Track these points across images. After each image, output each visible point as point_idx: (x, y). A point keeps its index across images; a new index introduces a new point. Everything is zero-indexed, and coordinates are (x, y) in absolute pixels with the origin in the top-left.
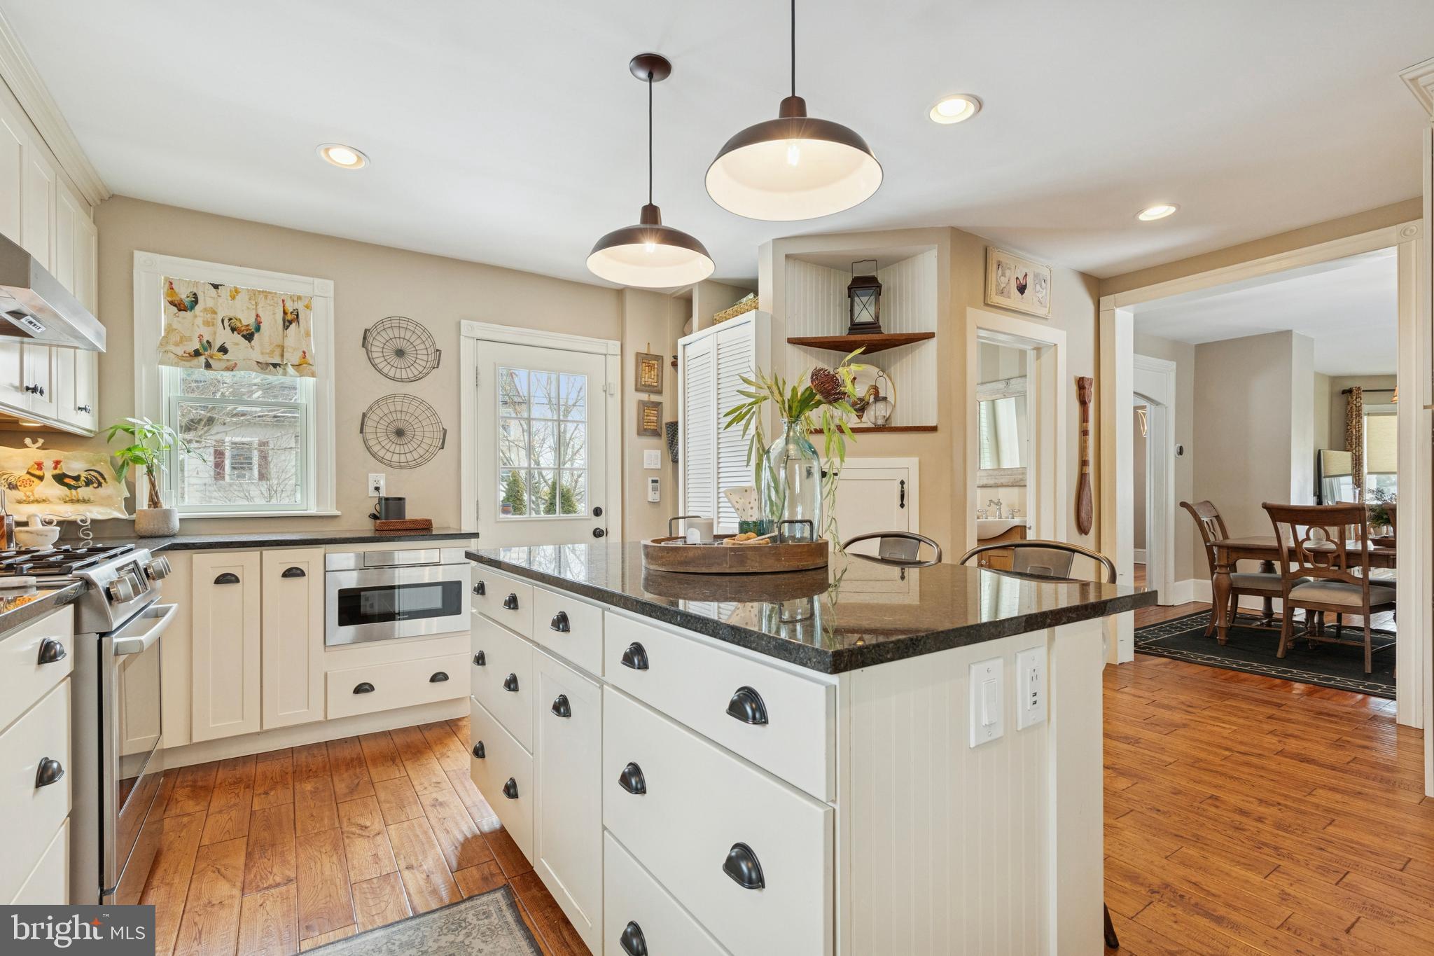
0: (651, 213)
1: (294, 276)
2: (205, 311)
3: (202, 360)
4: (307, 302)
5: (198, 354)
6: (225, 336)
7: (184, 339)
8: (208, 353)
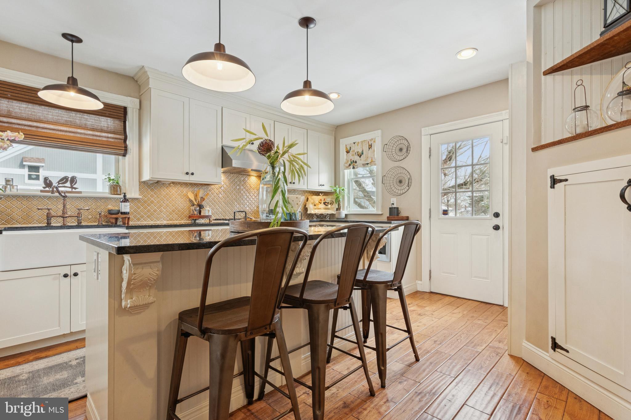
1: (369, 133)
2: (352, 152)
3: (352, 166)
4: (374, 140)
5: (350, 165)
6: (356, 158)
7: (348, 161)
8: (353, 164)
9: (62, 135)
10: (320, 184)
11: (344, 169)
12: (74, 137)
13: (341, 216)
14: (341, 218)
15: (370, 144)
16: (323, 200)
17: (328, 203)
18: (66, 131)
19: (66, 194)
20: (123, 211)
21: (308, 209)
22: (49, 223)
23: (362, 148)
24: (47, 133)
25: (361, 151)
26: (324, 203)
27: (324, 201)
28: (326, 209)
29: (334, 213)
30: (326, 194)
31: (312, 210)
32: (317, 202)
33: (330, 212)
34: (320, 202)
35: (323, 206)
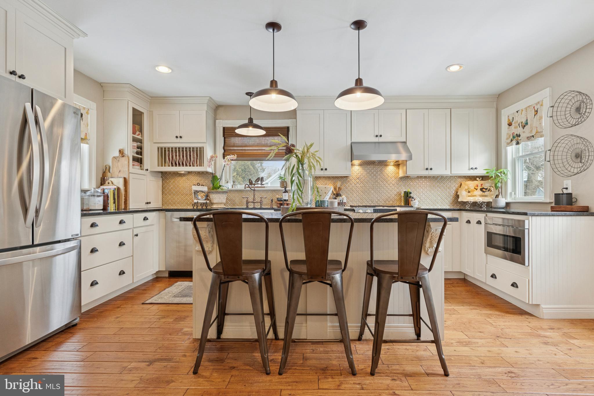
0: (359, 82)
1: (534, 95)
2: (515, 123)
3: (514, 142)
4: (541, 103)
5: (512, 141)
6: (519, 130)
7: (510, 136)
8: (516, 138)
9: (256, 152)
10: (470, 168)
11: (507, 147)
12: (261, 152)
13: (497, 205)
14: (499, 207)
15: (536, 109)
16: (479, 185)
17: (486, 189)
18: (257, 150)
19: (255, 189)
20: (284, 198)
21: (460, 196)
22: (247, 206)
23: (526, 116)
24: (250, 152)
25: (525, 120)
26: (481, 190)
27: (481, 186)
28: (482, 196)
29: (491, 200)
30: (484, 178)
31: (464, 197)
32: (473, 188)
33: (486, 199)
34: (477, 188)
35: (480, 193)
